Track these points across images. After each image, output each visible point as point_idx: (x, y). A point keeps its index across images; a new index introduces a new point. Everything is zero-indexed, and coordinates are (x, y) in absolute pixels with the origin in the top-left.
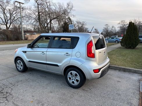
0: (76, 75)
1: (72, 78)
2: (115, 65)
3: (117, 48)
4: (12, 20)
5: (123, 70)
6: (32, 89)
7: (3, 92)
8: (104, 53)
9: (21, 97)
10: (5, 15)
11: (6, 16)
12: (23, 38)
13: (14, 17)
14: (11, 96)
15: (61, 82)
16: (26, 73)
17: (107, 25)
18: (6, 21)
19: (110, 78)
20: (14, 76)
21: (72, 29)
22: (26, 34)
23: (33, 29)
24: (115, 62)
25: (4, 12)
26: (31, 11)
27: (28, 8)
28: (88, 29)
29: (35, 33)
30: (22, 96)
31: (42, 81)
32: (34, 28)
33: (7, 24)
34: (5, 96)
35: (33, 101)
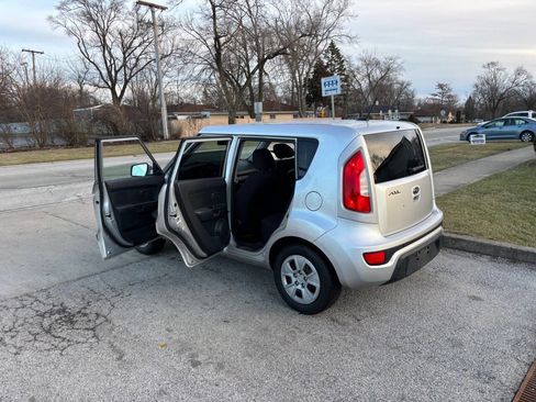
0: (307, 270)
1: (294, 280)
2: (480, 235)
3: (520, 165)
4: (131, 70)
5: (510, 255)
6: (170, 309)
7: (88, 311)
8: (415, 192)
9: (135, 330)
10: (106, 52)
11: (111, 56)
12: (166, 134)
13: (138, 60)
14: (109, 326)
15: (266, 290)
16: (161, 258)
17: (493, 64)
18: (109, 73)
19: (442, 286)
20: (122, 267)
21: (334, 93)
22: (176, 118)
23: (199, 97)
24: (486, 223)
25: (104, 40)
26: (193, 32)
27: (183, 23)
28: (411, 88)
29: (208, 113)
30: (138, 328)
31: (204, 285)
32: (205, 93)
33: (114, 85)
34: (91, 325)
35: (165, 345)
